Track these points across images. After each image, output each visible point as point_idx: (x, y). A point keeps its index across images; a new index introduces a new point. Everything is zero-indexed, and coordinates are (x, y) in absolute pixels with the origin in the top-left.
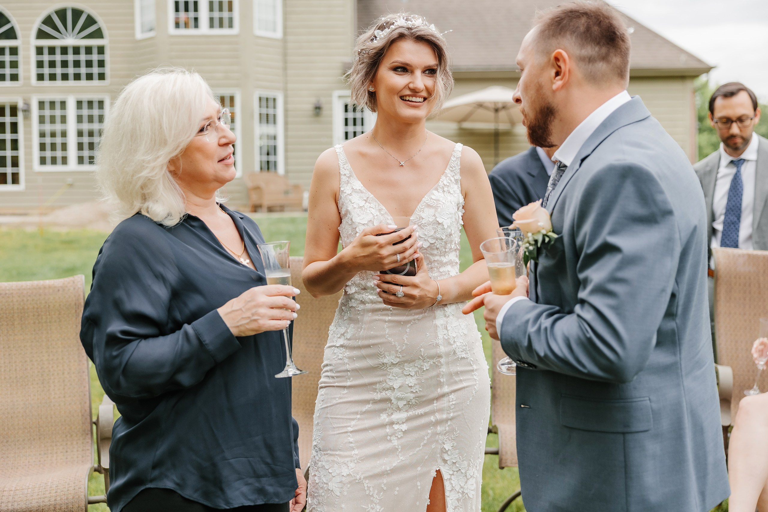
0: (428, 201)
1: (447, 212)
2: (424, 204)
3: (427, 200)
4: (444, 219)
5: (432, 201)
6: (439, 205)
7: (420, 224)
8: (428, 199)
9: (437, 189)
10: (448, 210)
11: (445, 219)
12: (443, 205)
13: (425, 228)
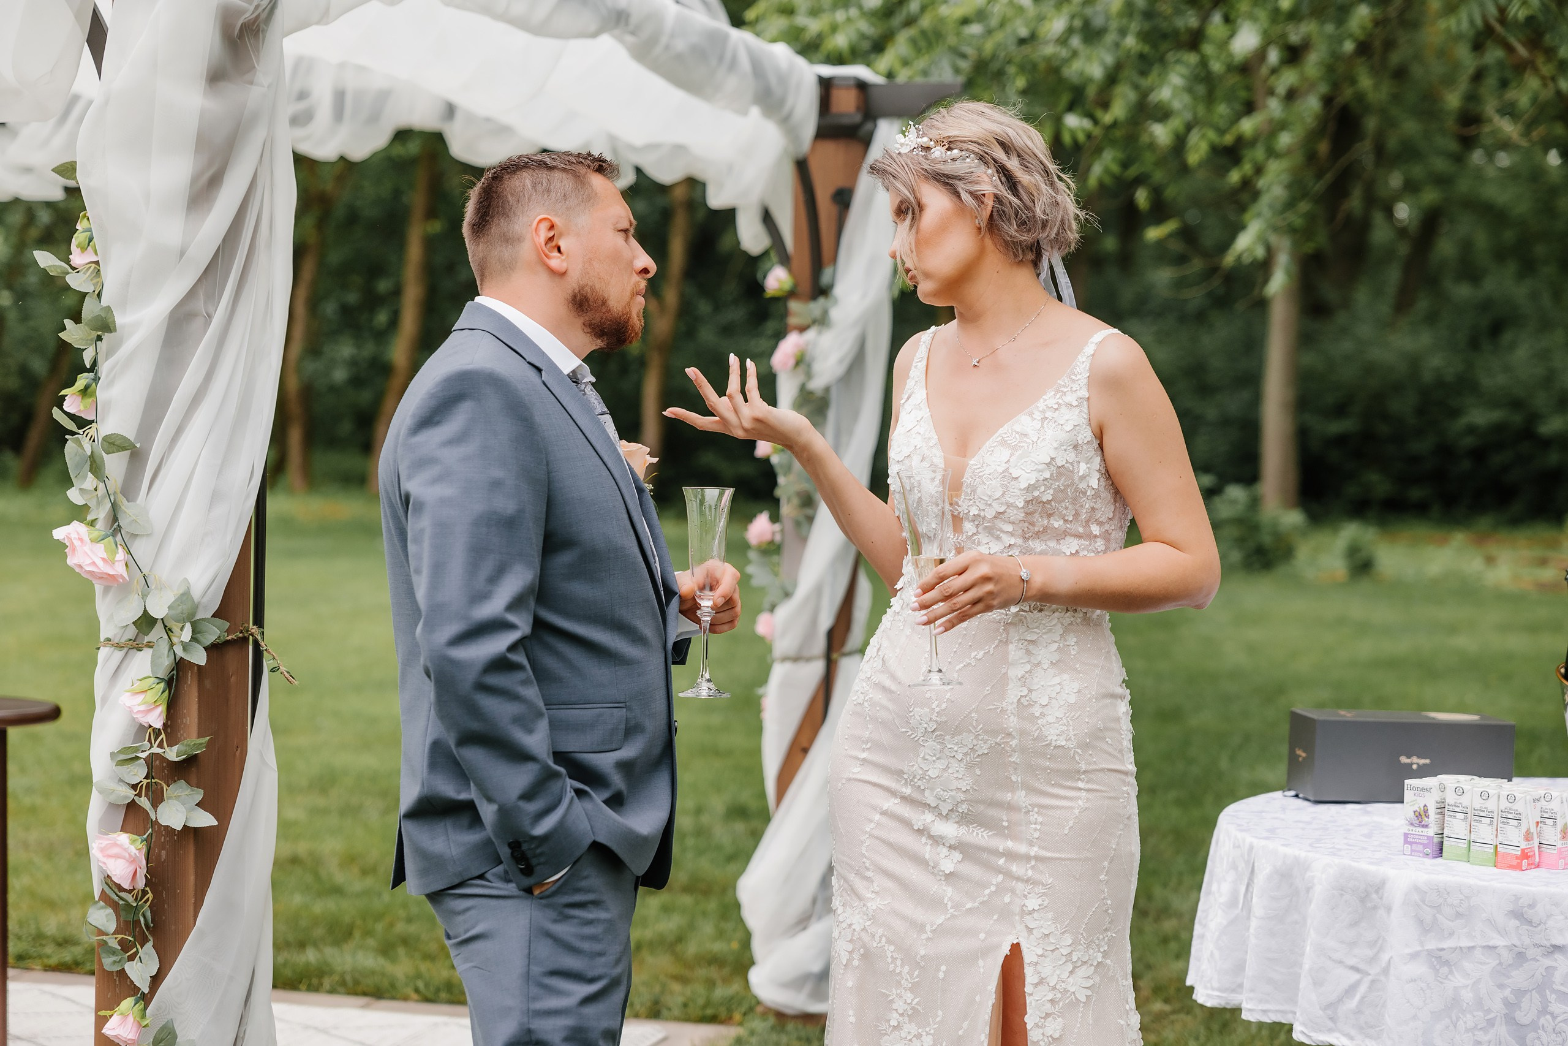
0: (1006, 435)
1: (1033, 460)
2: (1000, 438)
3: (1005, 433)
4: (1024, 470)
5: (1014, 436)
6: (1022, 445)
7: (981, 474)
8: (1008, 431)
9: (1031, 414)
10: (1038, 455)
11: (1028, 471)
12: (1031, 446)
13: (988, 483)
